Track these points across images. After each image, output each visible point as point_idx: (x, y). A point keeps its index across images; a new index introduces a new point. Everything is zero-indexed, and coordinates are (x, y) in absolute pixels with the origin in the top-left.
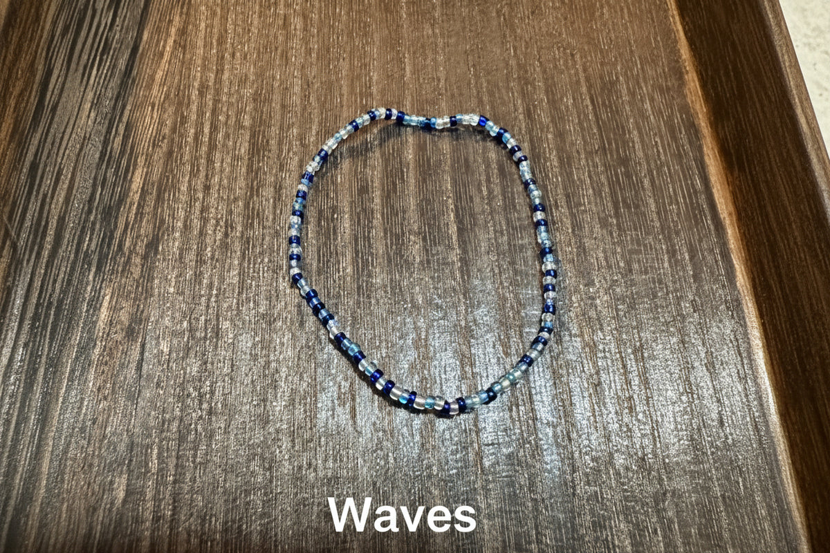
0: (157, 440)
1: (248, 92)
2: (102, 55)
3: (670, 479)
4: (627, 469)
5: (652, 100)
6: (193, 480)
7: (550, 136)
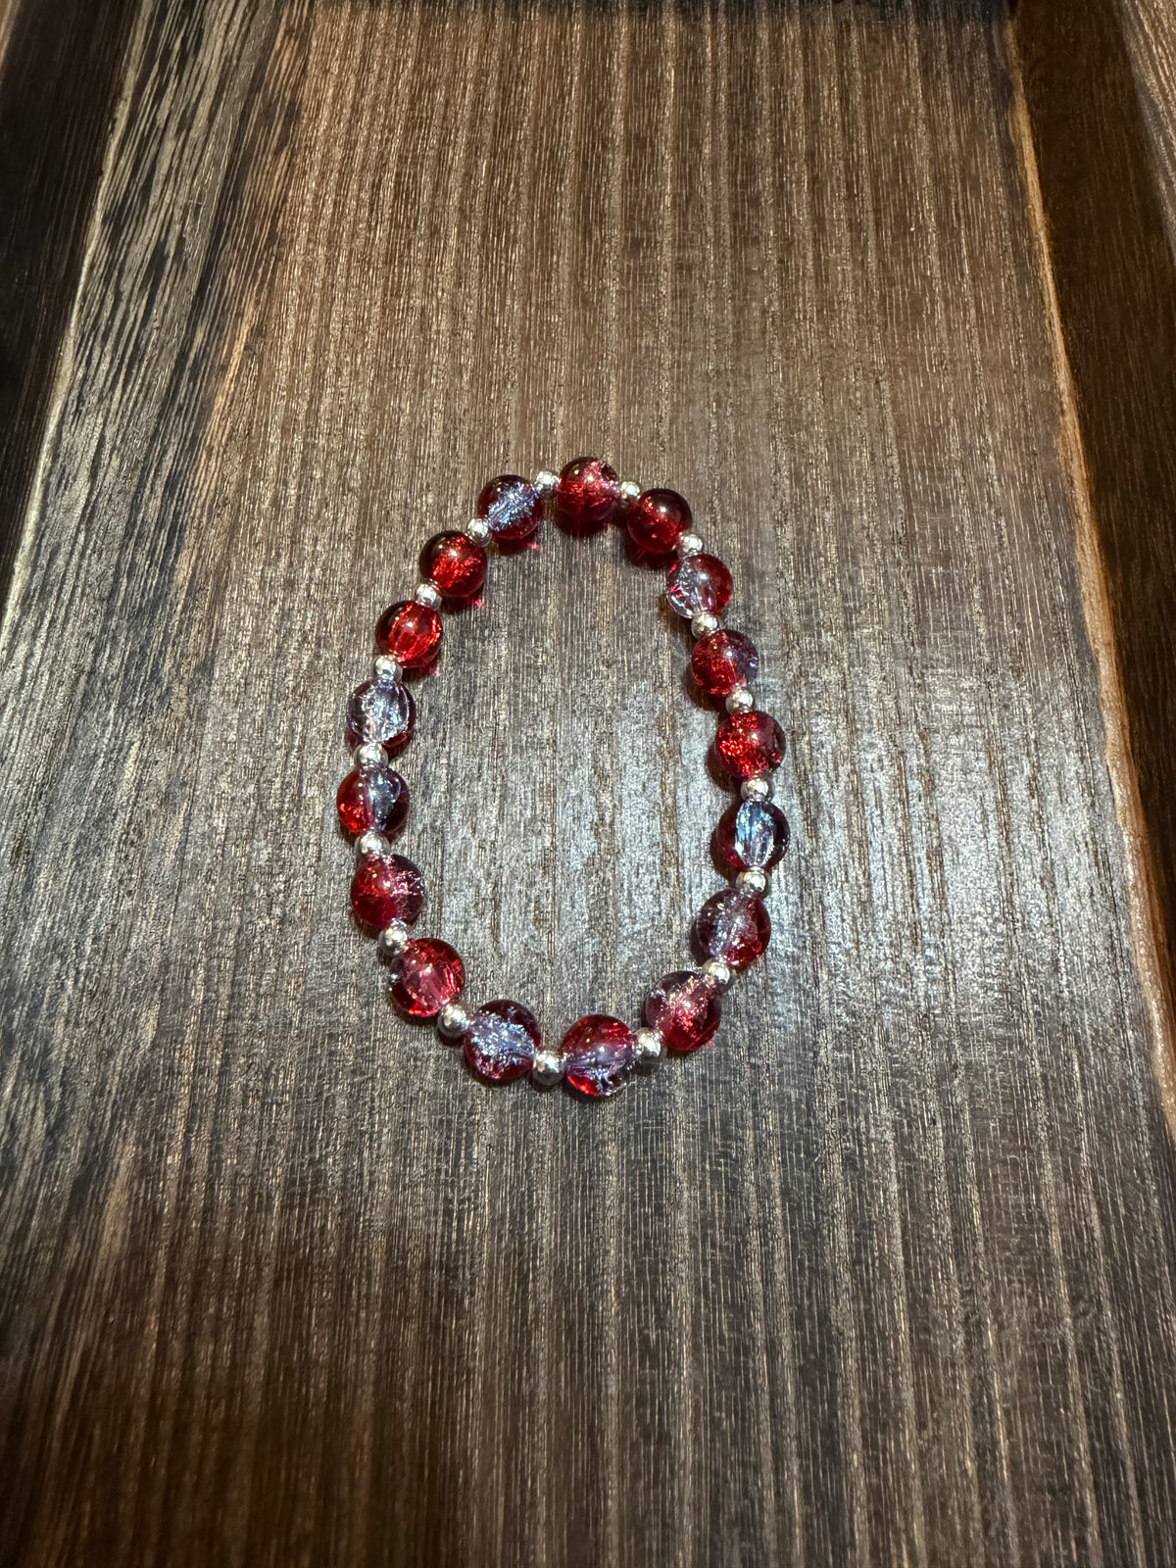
0: (204, 960)
1: (359, 433)
2: (130, 367)
3: (965, 1048)
4: (901, 1029)
5: (999, 457)
6: (255, 1017)
7: (828, 515)
